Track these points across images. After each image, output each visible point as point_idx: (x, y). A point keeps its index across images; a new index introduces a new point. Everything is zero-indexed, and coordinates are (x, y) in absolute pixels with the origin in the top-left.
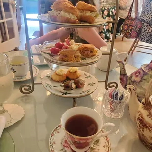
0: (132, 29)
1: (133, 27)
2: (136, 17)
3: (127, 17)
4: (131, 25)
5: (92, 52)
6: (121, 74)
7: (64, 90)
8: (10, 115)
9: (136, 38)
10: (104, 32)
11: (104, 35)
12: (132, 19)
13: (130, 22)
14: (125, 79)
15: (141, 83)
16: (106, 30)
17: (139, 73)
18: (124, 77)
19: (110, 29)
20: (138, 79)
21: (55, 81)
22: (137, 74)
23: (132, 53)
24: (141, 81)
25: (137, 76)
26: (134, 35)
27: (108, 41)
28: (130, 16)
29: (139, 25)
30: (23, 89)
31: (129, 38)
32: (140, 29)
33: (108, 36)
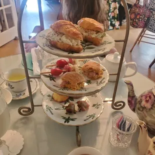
0: (140, 18)
1: (141, 15)
2: (145, 5)
3: (135, 5)
4: (139, 14)
5: (97, 74)
6: (129, 96)
7: (66, 114)
8: (8, 147)
9: (144, 28)
10: (109, 18)
11: (109, 22)
12: (140, 7)
13: (137, 10)
14: (133, 102)
15: (152, 110)
16: (111, 17)
17: (150, 97)
18: (132, 100)
19: (116, 16)
20: (148, 106)
21: (56, 101)
22: (147, 99)
23: (139, 43)
24: (152, 108)
25: (147, 101)
26: (141, 25)
27: (113, 29)
28: (138, 3)
29: (148, 13)
30: (22, 111)
31: (137, 27)
32: (149, 18)
33: (113, 23)
